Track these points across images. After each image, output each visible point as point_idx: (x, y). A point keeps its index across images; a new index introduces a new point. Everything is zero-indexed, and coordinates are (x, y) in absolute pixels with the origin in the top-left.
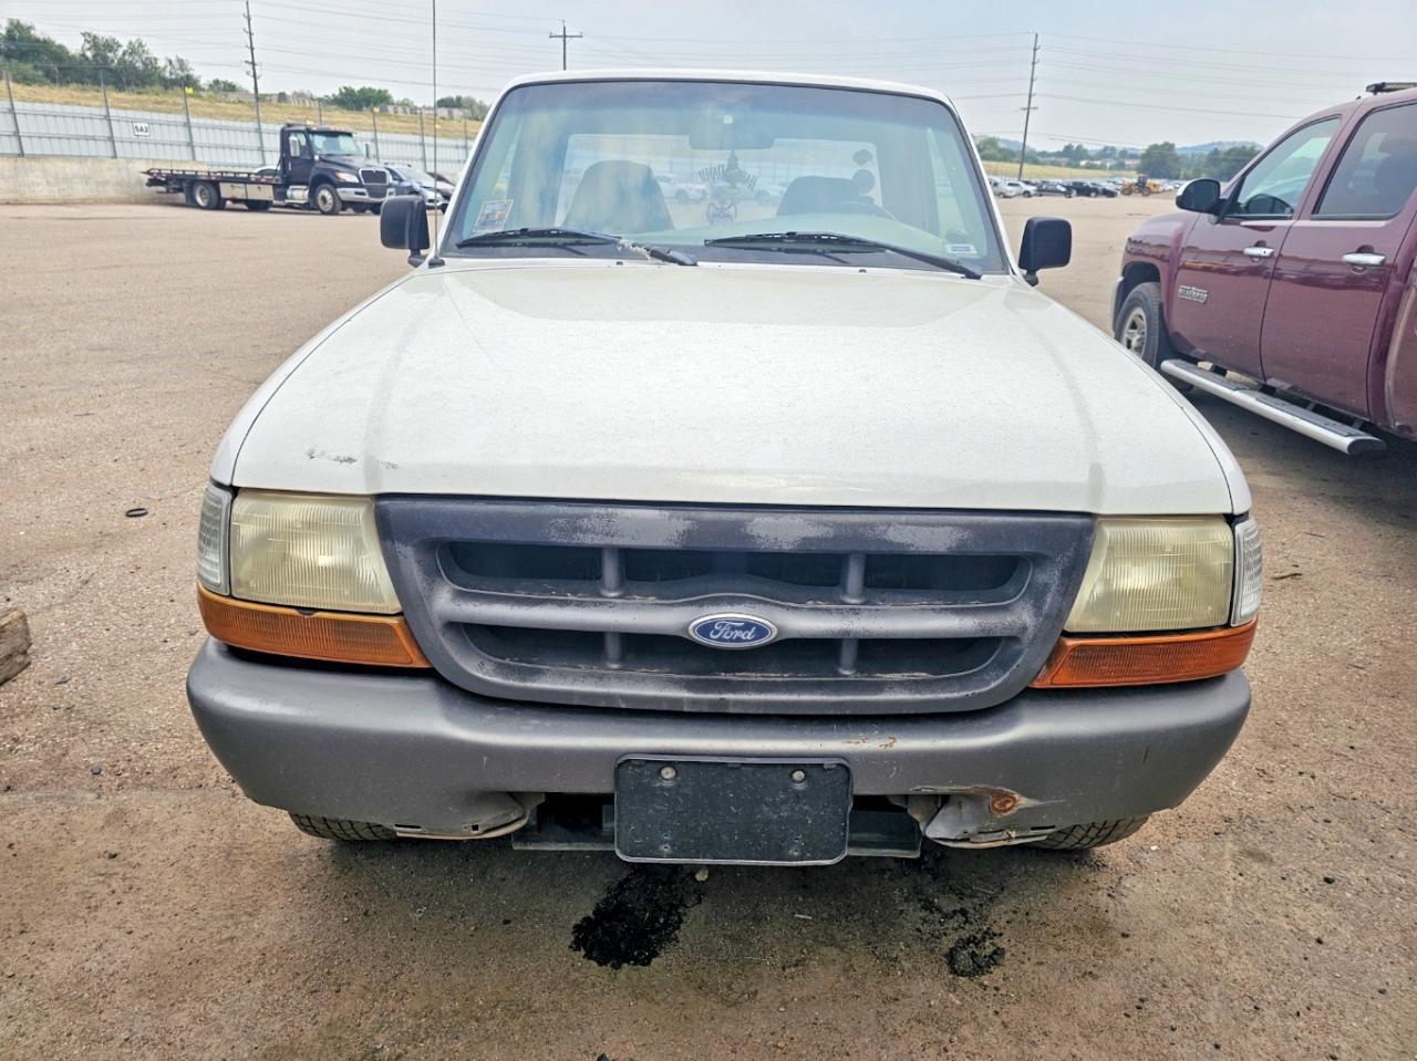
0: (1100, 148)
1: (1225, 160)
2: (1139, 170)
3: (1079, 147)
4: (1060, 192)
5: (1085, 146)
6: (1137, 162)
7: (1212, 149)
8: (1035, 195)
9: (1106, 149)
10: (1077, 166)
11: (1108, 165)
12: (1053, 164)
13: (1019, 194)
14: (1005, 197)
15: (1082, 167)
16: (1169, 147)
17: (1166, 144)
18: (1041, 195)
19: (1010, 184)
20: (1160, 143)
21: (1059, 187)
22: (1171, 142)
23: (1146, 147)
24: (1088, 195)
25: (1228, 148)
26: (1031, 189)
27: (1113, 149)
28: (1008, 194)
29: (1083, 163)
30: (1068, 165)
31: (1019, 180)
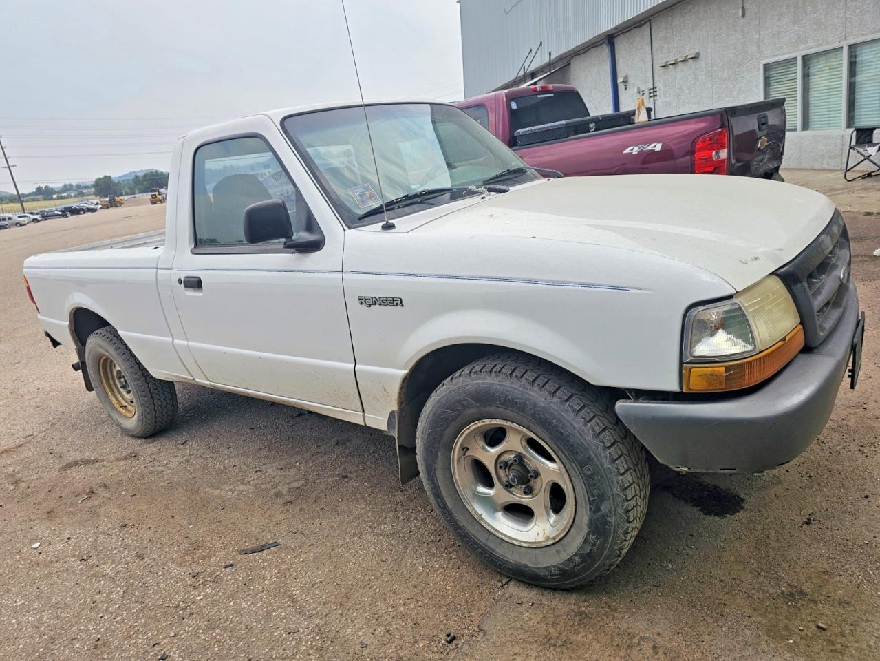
0: (61, 185)
1: (144, 180)
2: (96, 194)
3: (46, 187)
4: (59, 215)
5: (51, 186)
6: (93, 190)
7: (133, 175)
8: (42, 220)
9: (65, 186)
10: (52, 199)
11: (73, 195)
12: (33, 200)
13: (30, 222)
14: (21, 225)
15: (55, 199)
16: (107, 178)
17: (106, 177)
18: (46, 220)
19: (19, 217)
20: (102, 177)
21: (56, 212)
22: (108, 175)
23: (94, 180)
24: (79, 213)
25: (142, 174)
26: (37, 217)
27: (71, 185)
28: (23, 223)
29: (55, 196)
30: (45, 199)
31: (24, 213)
